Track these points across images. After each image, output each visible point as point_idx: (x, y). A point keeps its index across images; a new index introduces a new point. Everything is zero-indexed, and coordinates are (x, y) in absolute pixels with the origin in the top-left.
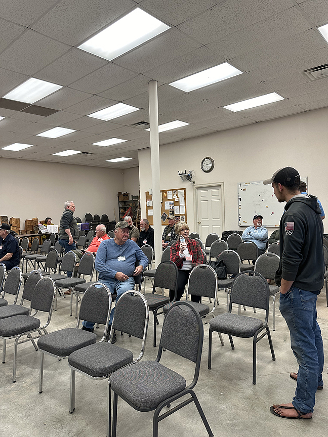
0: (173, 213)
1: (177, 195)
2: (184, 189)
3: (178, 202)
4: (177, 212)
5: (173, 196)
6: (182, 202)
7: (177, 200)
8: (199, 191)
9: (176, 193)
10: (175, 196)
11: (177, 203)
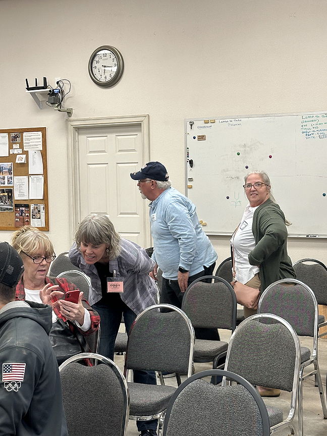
0: (10, 197)
1: (21, 147)
2: (43, 130)
3: (25, 165)
4: (22, 194)
5: (11, 147)
6: (35, 166)
7: (20, 159)
8: (82, 138)
9: (18, 140)
10: (16, 149)
11: (22, 169)
